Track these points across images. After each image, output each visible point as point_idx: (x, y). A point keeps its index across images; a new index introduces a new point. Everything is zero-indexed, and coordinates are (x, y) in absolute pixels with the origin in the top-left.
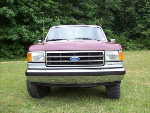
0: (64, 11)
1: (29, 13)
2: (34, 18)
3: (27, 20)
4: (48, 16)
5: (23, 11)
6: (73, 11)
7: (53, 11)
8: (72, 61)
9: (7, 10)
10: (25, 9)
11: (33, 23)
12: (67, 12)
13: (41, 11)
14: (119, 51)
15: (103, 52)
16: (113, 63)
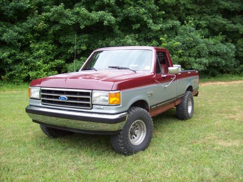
0: (204, 6)
1: (139, 15)
2: (149, 23)
3: (138, 26)
4: (174, 17)
5: (129, 13)
6: (220, 4)
7: (182, 8)
8: (60, 100)
9: (105, 15)
10: (132, 11)
11: (148, 30)
12: (209, 7)
13: (160, 10)
14: (110, 92)
15: (90, 91)
16: (102, 107)
